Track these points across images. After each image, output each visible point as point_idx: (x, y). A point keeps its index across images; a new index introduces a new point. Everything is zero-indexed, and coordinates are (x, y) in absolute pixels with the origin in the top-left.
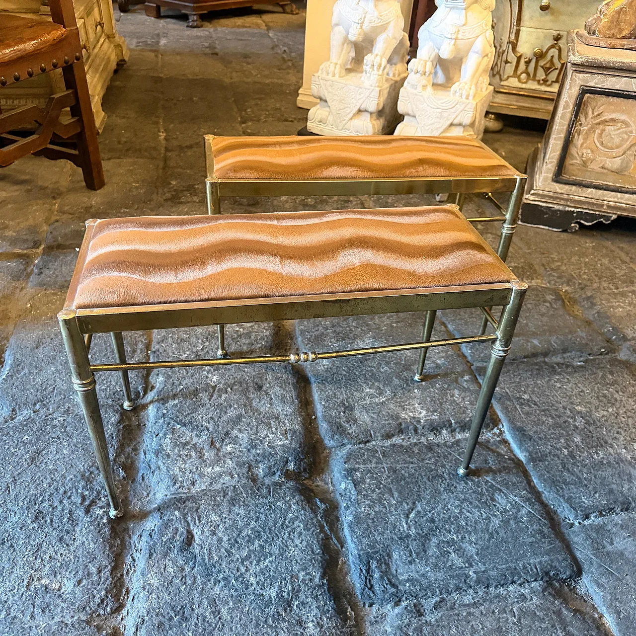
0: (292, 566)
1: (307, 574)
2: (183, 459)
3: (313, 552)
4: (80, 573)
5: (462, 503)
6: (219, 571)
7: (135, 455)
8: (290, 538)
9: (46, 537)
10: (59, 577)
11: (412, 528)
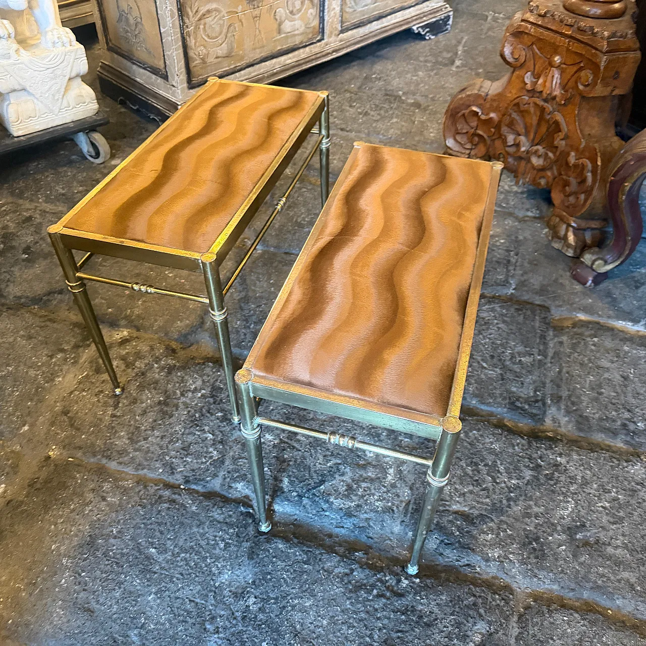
0: (509, 452)
1: (518, 445)
2: (368, 495)
3: (501, 434)
4: (471, 612)
5: (482, 334)
6: (501, 502)
7: (338, 537)
8: (484, 443)
9: (419, 639)
10: (469, 633)
11: (495, 369)
